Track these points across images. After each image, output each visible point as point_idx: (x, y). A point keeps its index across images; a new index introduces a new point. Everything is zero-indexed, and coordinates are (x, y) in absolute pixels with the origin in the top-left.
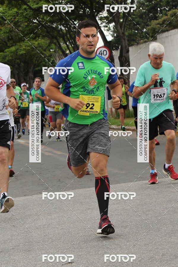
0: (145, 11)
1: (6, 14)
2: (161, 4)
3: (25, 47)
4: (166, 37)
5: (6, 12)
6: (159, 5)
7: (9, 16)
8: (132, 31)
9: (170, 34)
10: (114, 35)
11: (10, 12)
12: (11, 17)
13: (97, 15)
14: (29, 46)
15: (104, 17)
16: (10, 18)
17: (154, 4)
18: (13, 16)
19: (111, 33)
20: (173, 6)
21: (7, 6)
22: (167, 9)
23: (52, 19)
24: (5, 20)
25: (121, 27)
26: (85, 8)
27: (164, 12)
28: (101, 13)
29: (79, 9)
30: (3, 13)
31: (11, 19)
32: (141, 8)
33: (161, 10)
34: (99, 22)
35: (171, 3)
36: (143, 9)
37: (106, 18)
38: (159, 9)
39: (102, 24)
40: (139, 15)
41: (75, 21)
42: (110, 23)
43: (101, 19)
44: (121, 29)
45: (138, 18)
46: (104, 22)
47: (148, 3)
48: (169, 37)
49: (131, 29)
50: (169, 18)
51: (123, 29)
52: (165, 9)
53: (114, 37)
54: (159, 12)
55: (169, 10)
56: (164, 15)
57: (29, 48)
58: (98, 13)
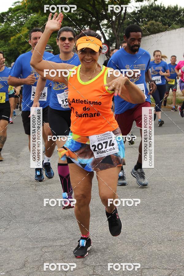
0: (131, 21)
1: (39, 19)
2: (143, 16)
3: (50, 41)
4: (147, 39)
5: (39, 18)
6: (141, 17)
7: (41, 20)
8: (121, 34)
9: (150, 38)
10: (109, 36)
11: (42, 18)
12: (43, 21)
13: (100, 22)
14: (53, 41)
15: (105, 24)
16: (41, 22)
17: (138, 16)
18: (44, 20)
19: (108, 35)
20: (151, 18)
21: (40, 14)
22: (146, 20)
23: (69, 24)
24: (38, 23)
25: (117, 31)
26: (92, 17)
27: (144, 22)
28: (102, 21)
29: (88, 18)
30: (37, 18)
31: (43, 22)
32: (129, 19)
33: (142, 21)
34: (102, 27)
35: (149, 16)
36: (130, 19)
37: (106, 25)
38: (141, 20)
39: (103, 28)
40: (127, 23)
41: (85, 25)
42: (108, 28)
43: (103, 25)
44: (117, 32)
45: (127, 26)
46: (104, 27)
47: (133, 15)
48: (149, 40)
49: (121, 33)
50: (148, 27)
51: (118, 33)
52: (145, 20)
53: (110, 37)
54: (141, 22)
55: (148, 21)
56: (144, 24)
57: (52, 43)
58: (101, 21)
